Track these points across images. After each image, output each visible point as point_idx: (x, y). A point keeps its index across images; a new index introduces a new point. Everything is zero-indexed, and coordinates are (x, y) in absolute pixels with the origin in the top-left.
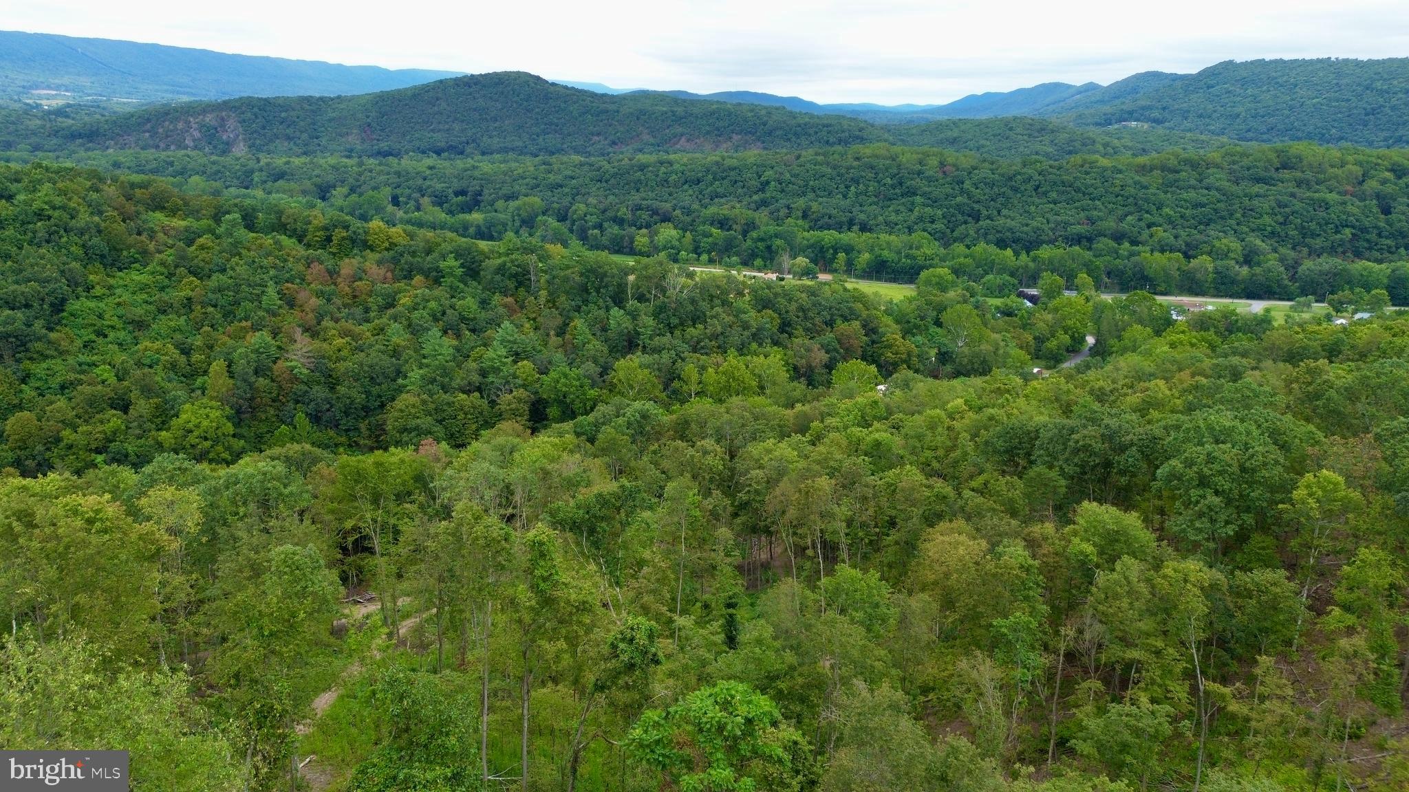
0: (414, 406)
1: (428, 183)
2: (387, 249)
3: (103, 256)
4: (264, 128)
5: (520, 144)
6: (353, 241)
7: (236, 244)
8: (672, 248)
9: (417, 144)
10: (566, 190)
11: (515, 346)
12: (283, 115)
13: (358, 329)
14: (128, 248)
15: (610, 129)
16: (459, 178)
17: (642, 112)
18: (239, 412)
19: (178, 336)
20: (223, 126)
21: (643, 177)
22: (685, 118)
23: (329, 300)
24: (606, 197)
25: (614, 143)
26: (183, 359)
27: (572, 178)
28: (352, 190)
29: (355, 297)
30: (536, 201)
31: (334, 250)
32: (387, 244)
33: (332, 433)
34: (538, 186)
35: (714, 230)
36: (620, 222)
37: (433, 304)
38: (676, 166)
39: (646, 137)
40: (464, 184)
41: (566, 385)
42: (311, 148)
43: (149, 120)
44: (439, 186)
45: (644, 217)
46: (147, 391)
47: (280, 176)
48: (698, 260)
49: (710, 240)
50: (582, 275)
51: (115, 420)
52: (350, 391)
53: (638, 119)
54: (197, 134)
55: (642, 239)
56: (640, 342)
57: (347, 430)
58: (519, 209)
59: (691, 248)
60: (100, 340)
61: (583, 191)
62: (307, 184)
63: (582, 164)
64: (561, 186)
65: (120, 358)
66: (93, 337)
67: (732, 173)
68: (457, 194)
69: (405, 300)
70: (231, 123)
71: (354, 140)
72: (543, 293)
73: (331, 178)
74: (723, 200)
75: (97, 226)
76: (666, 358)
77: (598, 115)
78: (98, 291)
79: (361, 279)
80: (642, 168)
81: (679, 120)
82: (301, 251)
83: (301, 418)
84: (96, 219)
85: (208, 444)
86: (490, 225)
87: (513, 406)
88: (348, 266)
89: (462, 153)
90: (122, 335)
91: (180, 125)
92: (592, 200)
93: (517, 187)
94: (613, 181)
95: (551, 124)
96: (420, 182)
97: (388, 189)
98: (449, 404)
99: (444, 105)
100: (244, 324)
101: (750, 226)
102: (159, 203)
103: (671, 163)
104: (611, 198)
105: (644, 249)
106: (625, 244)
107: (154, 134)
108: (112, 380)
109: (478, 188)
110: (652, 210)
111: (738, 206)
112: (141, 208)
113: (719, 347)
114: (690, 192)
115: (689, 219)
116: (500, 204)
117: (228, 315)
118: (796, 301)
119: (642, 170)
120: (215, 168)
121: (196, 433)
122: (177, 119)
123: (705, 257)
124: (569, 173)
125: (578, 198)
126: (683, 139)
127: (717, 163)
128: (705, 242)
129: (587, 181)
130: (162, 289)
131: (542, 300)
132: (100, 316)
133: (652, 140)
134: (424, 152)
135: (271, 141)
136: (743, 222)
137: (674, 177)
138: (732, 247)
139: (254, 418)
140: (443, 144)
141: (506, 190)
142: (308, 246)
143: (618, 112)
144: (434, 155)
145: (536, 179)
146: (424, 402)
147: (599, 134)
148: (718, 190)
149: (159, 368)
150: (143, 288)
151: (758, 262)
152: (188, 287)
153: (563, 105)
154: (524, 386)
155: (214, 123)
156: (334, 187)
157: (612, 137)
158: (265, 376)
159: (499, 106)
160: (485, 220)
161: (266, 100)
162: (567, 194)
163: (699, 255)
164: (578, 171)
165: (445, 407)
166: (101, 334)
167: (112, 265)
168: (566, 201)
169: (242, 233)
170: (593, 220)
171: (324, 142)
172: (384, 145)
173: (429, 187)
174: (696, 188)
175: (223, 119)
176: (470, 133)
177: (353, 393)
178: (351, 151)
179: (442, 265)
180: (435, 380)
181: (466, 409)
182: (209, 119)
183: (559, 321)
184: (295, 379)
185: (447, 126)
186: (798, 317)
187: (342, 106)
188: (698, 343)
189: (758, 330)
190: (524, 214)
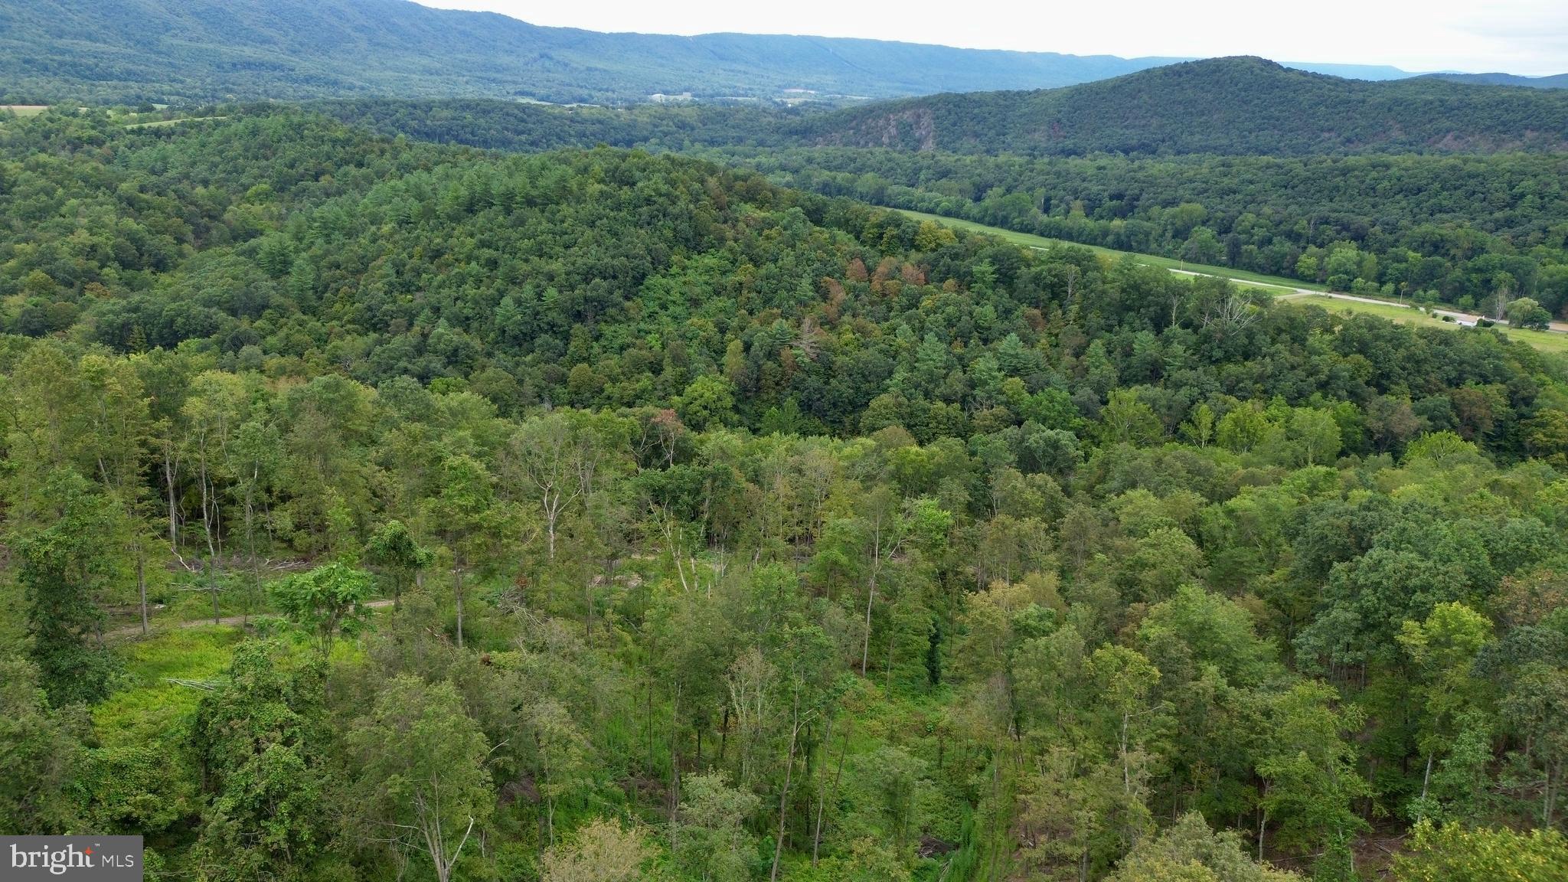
0: (886, 407)
1: (1085, 184)
2: (933, 250)
3: (687, 240)
4: (954, 124)
5: (1225, 142)
6: (901, 240)
7: (795, 235)
8: (1346, 273)
9: (1106, 141)
10: (1239, 197)
11: (1015, 361)
12: (976, 111)
13: (871, 326)
14: (710, 233)
15: (1348, 123)
16: (1120, 179)
17: (1398, 102)
18: (745, 390)
19: (722, 316)
20: (917, 123)
21: (1342, 184)
22: (1458, 108)
23: (857, 296)
24: (1287, 206)
25: (1349, 141)
26: (719, 336)
27: (1251, 182)
28: (1009, 191)
29: (885, 295)
30: (1197, 208)
31: (883, 248)
32: (933, 245)
33: (817, 422)
34: (1206, 191)
35: (1411, 254)
36: (1294, 236)
37: (950, 309)
38: (1394, 170)
39: (1397, 134)
40: (1123, 186)
41: (1048, 409)
42: (995, 146)
43: (855, 118)
44: (1095, 188)
45: (1328, 232)
46: (676, 360)
47: (945, 174)
48: (1379, 290)
49: (1403, 265)
50: (1123, 290)
51: (645, 380)
52: (842, 387)
53: (1390, 110)
54: (893, 131)
55: (1308, 260)
56: (1165, 374)
57: (833, 422)
58: (1174, 217)
59: (1373, 274)
60: (662, 312)
61: (1260, 198)
62: (967, 184)
63: (1268, 167)
64: (1234, 192)
65: (671, 328)
66: (657, 309)
67: (1472, 182)
68: (1112, 198)
69: (926, 303)
70: (926, 121)
71: (1039, 137)
72: (1075, 308)
73: (990, 177)
74: (1445, 216)
75: (690, 213)
76: (1183, 395)
77: (1335, 107)
78: (674, 270)
79: (893, 278)
80: (1345, 172)
81: (1447, 110)
82: (854, 246)
83: (790, 402)
84: (692, 206)
85: (706, 413)
86: (1131, 233)
87: (987, 423)
88: (885, 265)
89: (1154, 152)
90: (679, 310)
91: (881, 122)
92: (1267, 210)
93: (1181, 192)
94: (1301, 187)
95: (1271, 117)
96: (1077, 183)
97: (1043, 190)
98: (925, 411)
99: (1145, 97)
100: (775, 310)
101: (1477, 250)
102: (751, 196)
103: (1387, 167)
104: (1293, 207)
105: (1307, 272)
106: (1285, 264)
107: (857, 129)
108: (657, 347)
109: (1137, 192)
110: (1342, 225)
111: (1468, 224)
112: (735, 199)
113: (1265, 392)
114: (1404, 203)
115: (1391, 238)
116: (1156, 210)
117: (767, 302)
118: (1407, 349)
119: (1344, 175)
120: (890, 165)
121: (698, 402)
122: (879, 117)
123: (1389, 287)
124: (1249, 176)
125: (1251, 207)
126: (1449, 137)
127: (1453, 168)
128: (1394, 268)
129: (1268, 185)
130: (724, 273)
131: (1072, 315)
132: (668, 292)
133: (1403, 138)
134: (1111, 151)
135: (959, 138)
136: (1466, 245)
137: (1386, 183)
138: (1432, 277)
139: (758, 397)
140: (1134, 142)
141: (1167, 195)
142: (863, 243)
143: (1364, 102)
144: (1122, 155)
145: (1206, 182)
146: (900, 405)
147: (1330, 130)
148: (1445, 203)
149: (696, 342)
150: (709, 270)
151: (1467, 299)
152: (744, 273)
153: (1291, 95)
154: (1007, 404)
155: (911, 120)
156: (991, 187)
157: (1347, 134)
158: (775, 360)
159: (1210, 97)
160: (1126, 227)
161: (963, 97)
162: (1239, 202)
163: (1382, 283)
164: (1260, 174)
165: (919, 413)
166: (664, 307)
167: (695, 248)
168: (1233, 210)
169: (805, 228)
170: (1259, 233)
171: (1009, 138)
172: (1069, 143)
173: (1086, 189)
174: (1413, 199)
175: (919, 116)
176: (1168, 130)
177: (843, 388)
178: (1034, 149)
179: (975, 269)
180: (920, 385)
181: (940, 418)
182: (907, 116)
183: (1081, 339)
184: (797, 367)
185: (1143, 122)
186: (1404, 369)
187: (1038, 100)
188: (1238, 382)
189: (1330, 378)
190: (1179, 223)
